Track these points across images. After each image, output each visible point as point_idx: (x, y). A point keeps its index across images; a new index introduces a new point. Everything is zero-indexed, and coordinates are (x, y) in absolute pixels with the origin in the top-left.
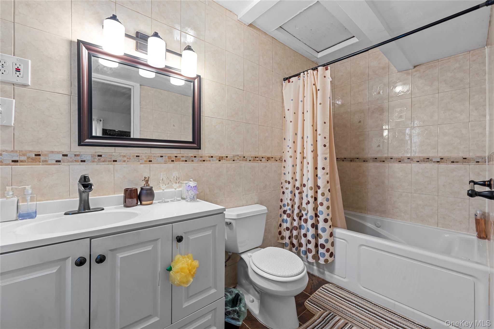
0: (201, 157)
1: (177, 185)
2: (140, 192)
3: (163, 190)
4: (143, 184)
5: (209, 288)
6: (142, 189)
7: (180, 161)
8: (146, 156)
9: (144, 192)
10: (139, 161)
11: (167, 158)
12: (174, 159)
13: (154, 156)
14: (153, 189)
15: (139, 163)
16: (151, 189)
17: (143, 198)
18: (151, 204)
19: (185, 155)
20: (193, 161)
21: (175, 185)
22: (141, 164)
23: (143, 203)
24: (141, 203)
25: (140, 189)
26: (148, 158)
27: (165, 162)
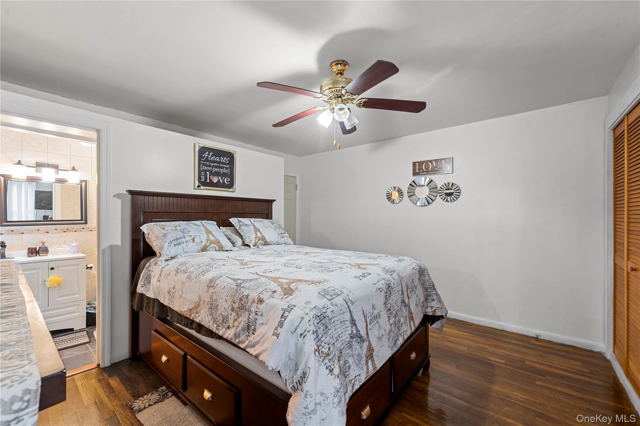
0: (89, 228)
1: (65, 245)
2: (39, 250)
3: (55, 248)
4: (41, 245)
5: (75, 294)
6: (40, 248)
7: (71, 232)
8: (44, 230)
9: (41, 249)
10: (39, 233)
11: (60, 230)
12: (66, 230)
13: (51, 230)
14: (48, 248)
15: (39, 234)
16: (46, 247)
17: (40, 252)
18: (46, 255)
19: (75, 228)
20: (81, 231)
21: (64, 246)
22: (40, 234)
23: (40, 255)
24: (39, 255)
25: (39, 248)
26: (46, 230)
27: (59, 233)
